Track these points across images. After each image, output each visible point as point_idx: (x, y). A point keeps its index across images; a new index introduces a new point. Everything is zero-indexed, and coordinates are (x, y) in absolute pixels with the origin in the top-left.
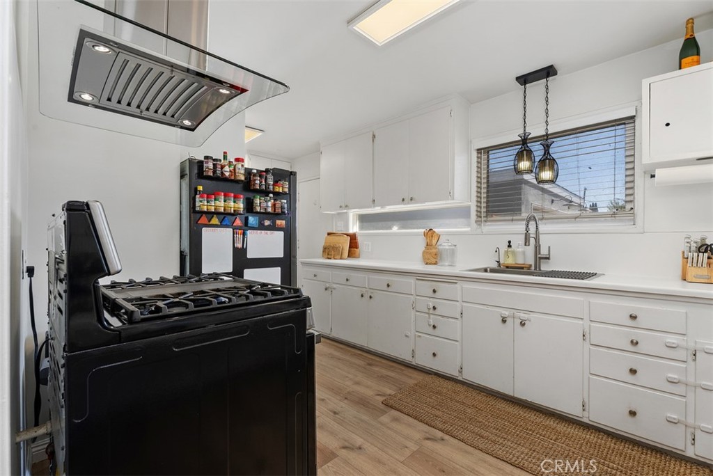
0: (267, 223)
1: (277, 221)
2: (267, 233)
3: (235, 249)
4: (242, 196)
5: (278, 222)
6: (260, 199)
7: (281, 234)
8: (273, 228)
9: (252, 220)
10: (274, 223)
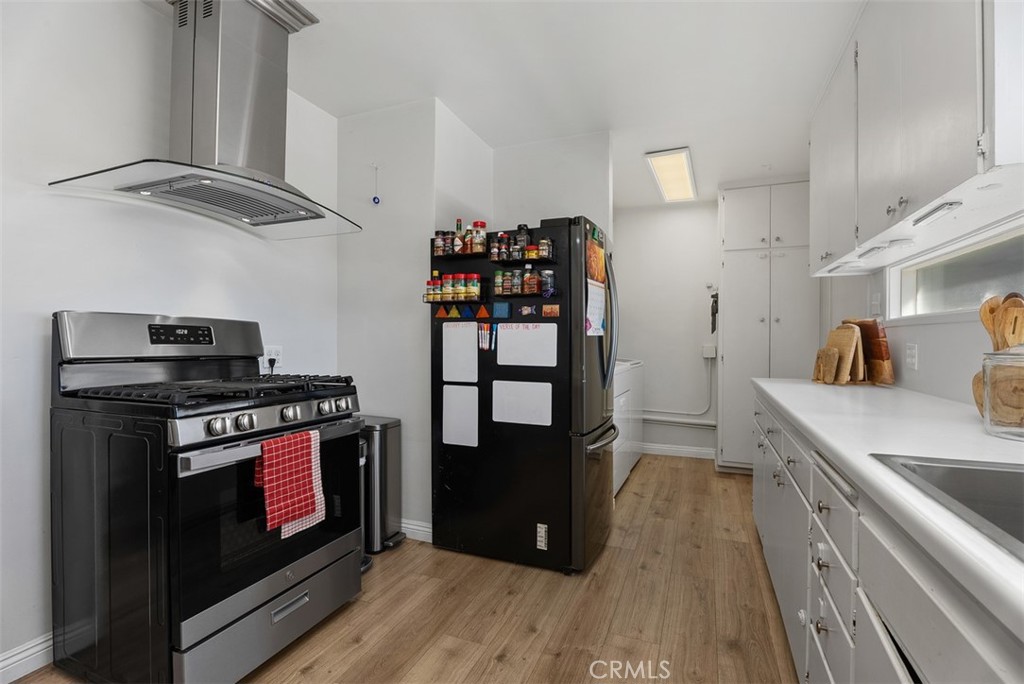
0: (526, 311)
1: (544, 307)
2: (527, 327)
3: (481, 351)
4: (475, 276)
5: (547, 308)
6: (504, 276)
7: (553, 327)
8: (538, 318)
9: (501, 309)
10: (539, 310)
